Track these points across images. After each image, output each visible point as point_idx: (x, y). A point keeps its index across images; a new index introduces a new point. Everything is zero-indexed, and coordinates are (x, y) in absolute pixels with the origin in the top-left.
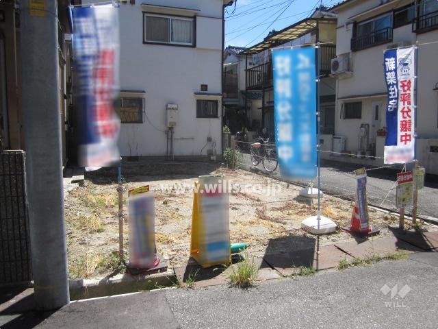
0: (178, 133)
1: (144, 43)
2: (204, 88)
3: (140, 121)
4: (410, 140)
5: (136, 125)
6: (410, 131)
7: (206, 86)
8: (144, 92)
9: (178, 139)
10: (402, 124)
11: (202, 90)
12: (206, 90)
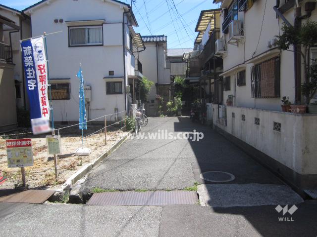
0: (93, 106)
1: (69, 46)
2: (111, 73)
3: (68, 98)
4: (47, 113)
5: (65, 101)
6: (46, 105)
7: (113, 72)
8: (70, 79)
9: (94, 110)
10: (42, 100)
11: (110, 75)
12: (113, 75)
